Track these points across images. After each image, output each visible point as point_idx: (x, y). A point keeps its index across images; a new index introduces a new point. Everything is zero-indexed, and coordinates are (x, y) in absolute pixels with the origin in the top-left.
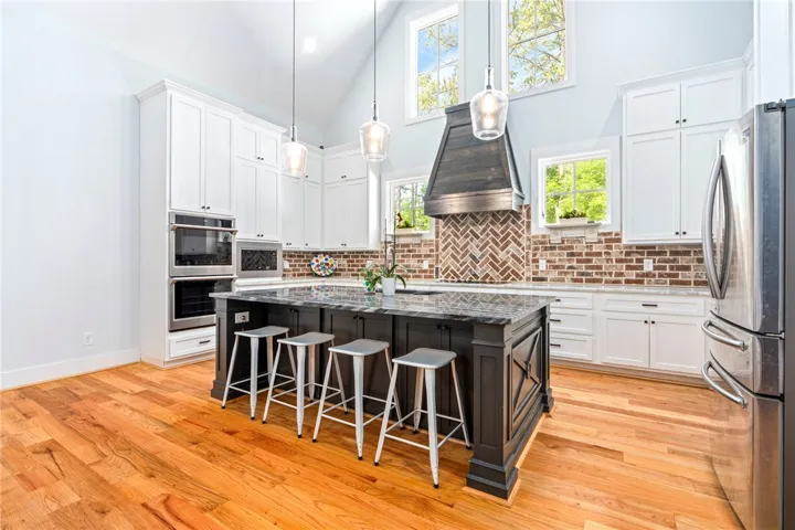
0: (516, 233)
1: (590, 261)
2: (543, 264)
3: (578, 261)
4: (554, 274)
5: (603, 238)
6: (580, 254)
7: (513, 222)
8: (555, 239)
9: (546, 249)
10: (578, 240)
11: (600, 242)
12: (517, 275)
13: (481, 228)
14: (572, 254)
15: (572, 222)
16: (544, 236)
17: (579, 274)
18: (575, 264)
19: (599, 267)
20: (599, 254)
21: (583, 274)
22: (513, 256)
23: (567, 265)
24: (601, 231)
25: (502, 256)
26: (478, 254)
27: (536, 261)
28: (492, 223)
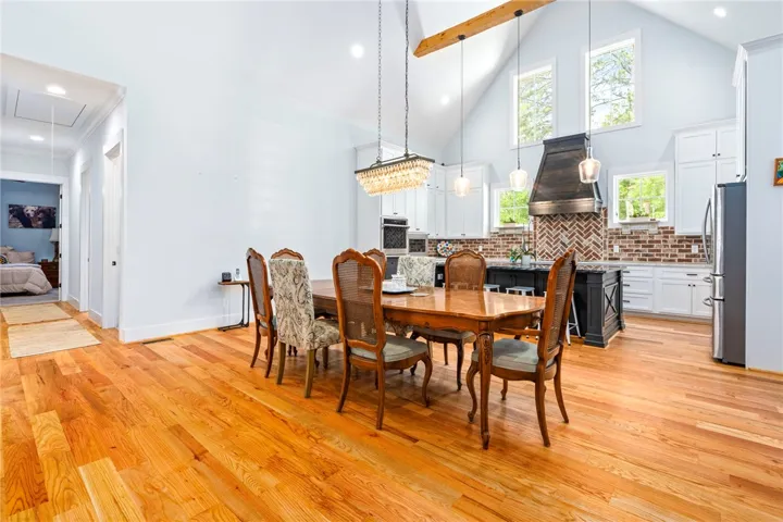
0: (596, 227)
1: (652, 246)
2: (616, 249)
3: (643, 246)
4: (626, 255)
5: (661, 231)
6: (645, 242)
7: (594, 219)
8: (626, 231)
9: (619, 238)
10: (643, 232)
11: (659, 233)
12: (597, 256)
13: (569, 223)
14: (639, 242)
15: (638, 220)
16: (617, 229)
17: (643, 255)
18: (640, 248)
19: (659, 251)
20: (659, 242)
21: (647, 255)
22: (594, 243)
23: (635, 249)
24: (660, 225)
25: (585, 242)
26: (567, 241)
27: (611, 246)
28: (578, 220)
